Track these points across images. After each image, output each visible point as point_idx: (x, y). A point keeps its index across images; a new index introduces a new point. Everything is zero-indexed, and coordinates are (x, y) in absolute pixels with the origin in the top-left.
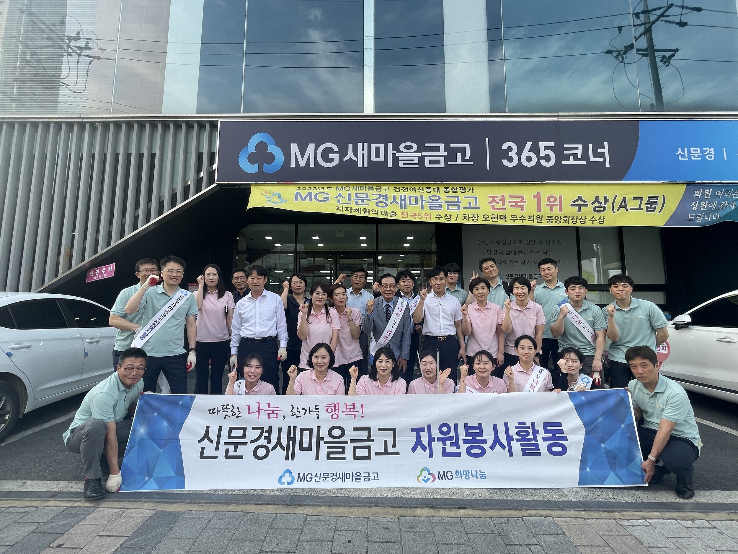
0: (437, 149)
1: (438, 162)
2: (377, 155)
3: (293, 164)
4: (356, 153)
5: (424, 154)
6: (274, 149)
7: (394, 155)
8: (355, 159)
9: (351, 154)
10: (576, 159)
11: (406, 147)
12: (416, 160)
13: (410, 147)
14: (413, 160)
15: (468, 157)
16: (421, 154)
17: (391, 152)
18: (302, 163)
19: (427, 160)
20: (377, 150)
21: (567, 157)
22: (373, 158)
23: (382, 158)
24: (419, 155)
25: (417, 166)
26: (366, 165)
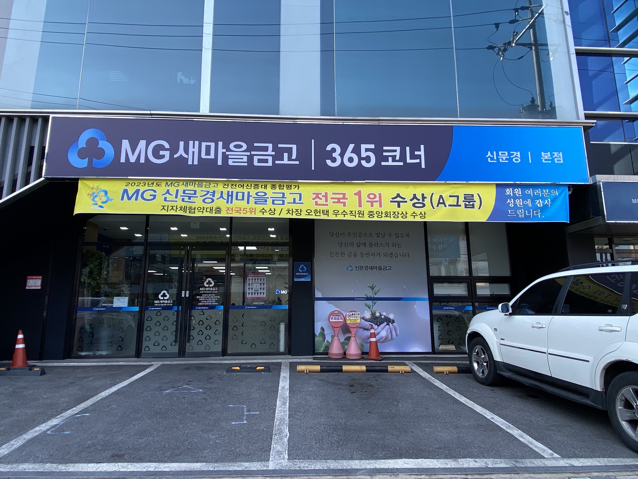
0: (266, 149)
1: (266, 161)
2: (208, 153)
3: (123, 160)
4: (186, 150)
5: (253, 153)
6: (104, 145)
7: (223, 153)
8: (185, 156)
9: (181, 152)
10: (394, 160)
11: (236, 146)
12: (245, 159)
13: (241, 147)
14: (242, 159)
15: (294, 157)
16: (251, 153)
17: (221, 150)
18: (133, 159)
19: (256, 158)
20: (208, 148)
21: (386, 159)
22: (203, 156)
23: (212, 156)
24: (249, 154)
25: (246, 164)
26: (196, 163)
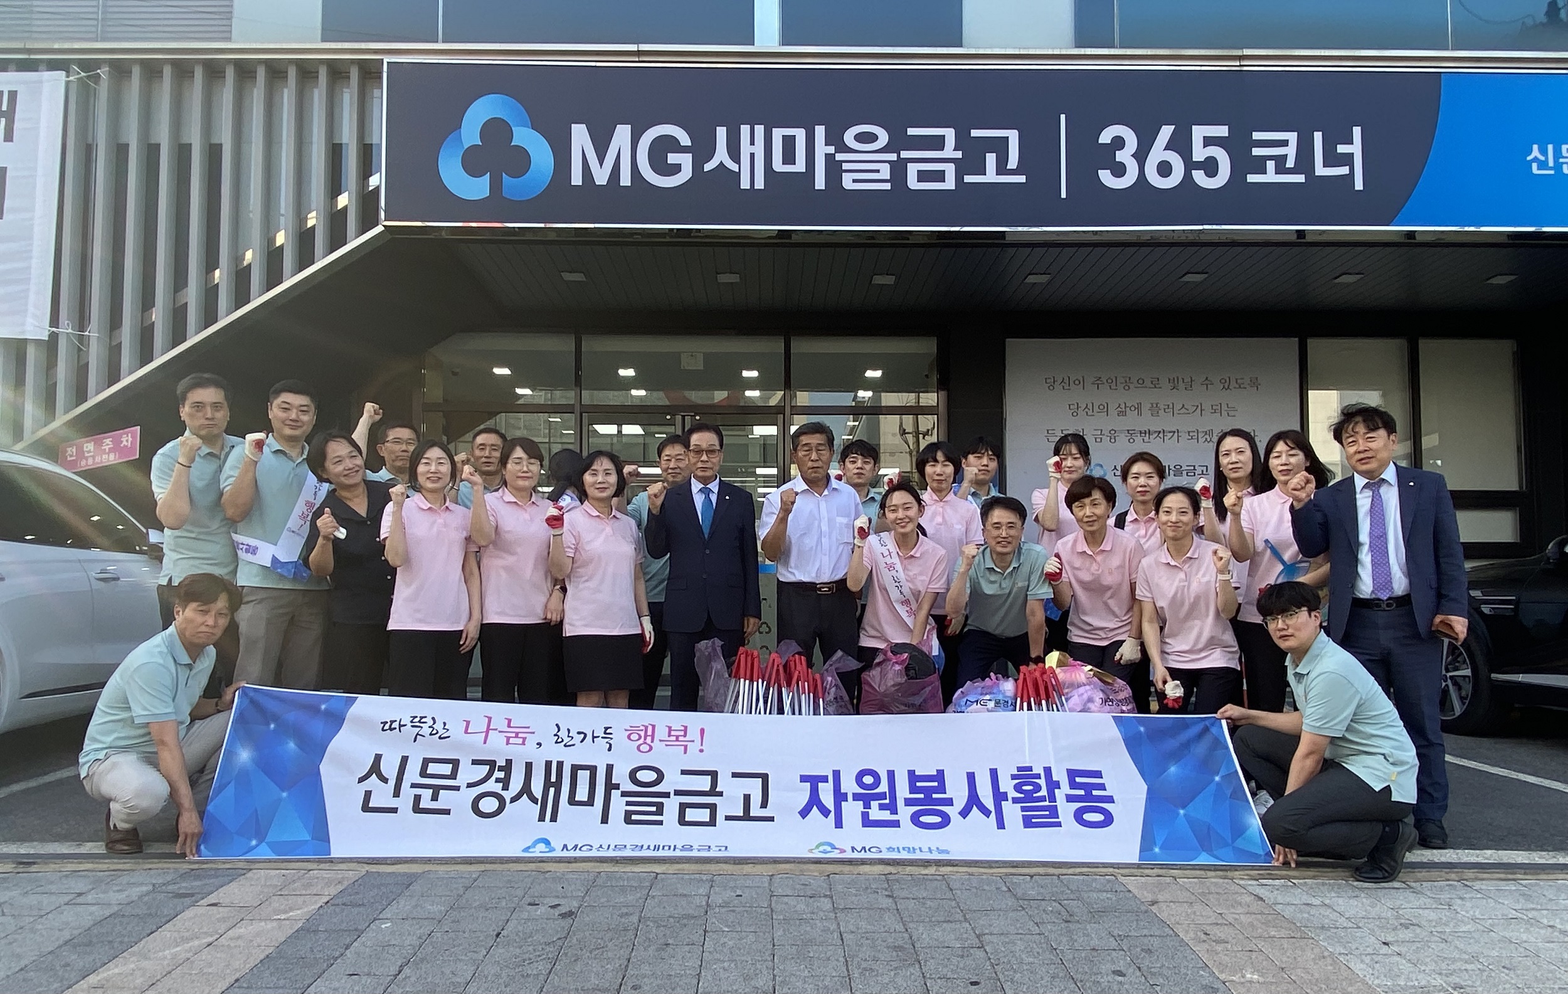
0: (938, 143)
1: (940, 176)
2: (789, 158)
3: (577, 179)
4: (734, 151)
5: (905, 154)
6: (525, 137)
7: (829, 158)
8: (732, 166)
9: (721, 155)
10: (1281, 169)
11: (860, 138)
12: (885, 172)
13: (873, 138)
14: (878, 171)
15: (1013, 162)
16: (899, 156)
17: (822, 150)
18: (601, 177)
19: (912, 170)
20: (789, 143)
21: (1259, 166)
22: (778, 166)
23: (800, 166)
24: (893, 157)
25: (887, 186)
26: (760, 184)
